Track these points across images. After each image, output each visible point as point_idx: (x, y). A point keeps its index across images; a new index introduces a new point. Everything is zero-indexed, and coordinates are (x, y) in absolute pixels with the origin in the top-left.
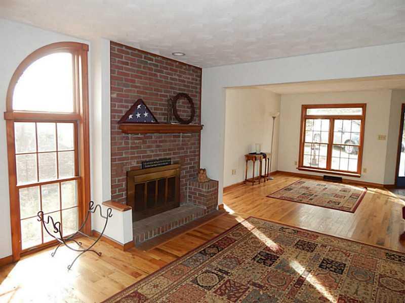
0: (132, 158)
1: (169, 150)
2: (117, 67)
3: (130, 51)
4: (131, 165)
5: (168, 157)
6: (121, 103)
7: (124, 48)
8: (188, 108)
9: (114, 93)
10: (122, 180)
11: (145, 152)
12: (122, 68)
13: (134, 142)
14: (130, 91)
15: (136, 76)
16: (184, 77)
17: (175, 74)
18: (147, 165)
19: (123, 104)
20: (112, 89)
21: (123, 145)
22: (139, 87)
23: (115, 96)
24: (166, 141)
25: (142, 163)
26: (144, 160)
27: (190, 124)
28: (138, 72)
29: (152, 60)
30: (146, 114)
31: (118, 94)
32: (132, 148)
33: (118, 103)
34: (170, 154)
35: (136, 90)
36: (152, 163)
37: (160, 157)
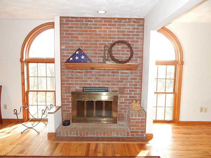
0: (76, 84)
1: (108, 82)
2: (65, 31)
3: (74, 19)
4: (75, 88)
5: (106, 86)
6: (68, 51)
7: (70, 19)
8: (127, 51)
9: (63, 46)
10: (69, 96)
11: (86, 81)
12: (68, 31)
13: (77, 74)
14: (74, 44)
15: (79, 34)
16: (123, 29)
17: (113, 28)
18: (86, 90)
19: (70, 51)
20: (61, 44)
21: (70, 76)
22: (81, 40)
23: (63, 47)
24: (104, 75)
25: (83, 88)
26: (85, 86)
27: (128, 63)
28: (80, 31)
29: (92, 21)
30: (83, 57)
31: (66, 47)
32: (76, 78)
33: (66, 51)
34: (109, 85)
35: (79, 42)
36: (90, 89)
37: (99, 86)
